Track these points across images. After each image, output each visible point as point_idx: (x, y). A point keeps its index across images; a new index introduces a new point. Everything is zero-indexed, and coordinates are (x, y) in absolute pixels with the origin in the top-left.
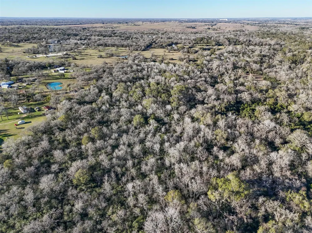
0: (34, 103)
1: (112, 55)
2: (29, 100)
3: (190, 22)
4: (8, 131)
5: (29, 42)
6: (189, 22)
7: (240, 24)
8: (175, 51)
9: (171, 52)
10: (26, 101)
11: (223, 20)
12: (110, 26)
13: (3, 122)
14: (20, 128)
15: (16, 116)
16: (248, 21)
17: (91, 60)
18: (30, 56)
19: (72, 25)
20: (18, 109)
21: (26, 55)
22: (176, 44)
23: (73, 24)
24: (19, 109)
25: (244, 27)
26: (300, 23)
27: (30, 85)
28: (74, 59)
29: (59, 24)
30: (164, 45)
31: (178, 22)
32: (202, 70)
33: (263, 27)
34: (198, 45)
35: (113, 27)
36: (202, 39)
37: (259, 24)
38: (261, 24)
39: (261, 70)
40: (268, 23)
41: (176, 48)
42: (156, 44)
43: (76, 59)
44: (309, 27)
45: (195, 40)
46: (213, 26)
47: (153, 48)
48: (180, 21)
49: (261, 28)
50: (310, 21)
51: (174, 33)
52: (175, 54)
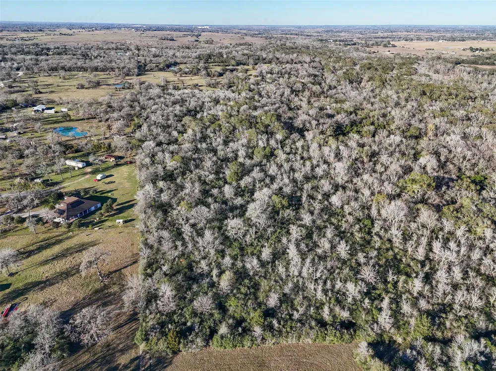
0: (76, 155)
1: (98, 84)
2: (64, 152)
3: (155, 30)
4: (96, 187)
6: (153, 31)
7: (234, 35)
8: (186, 74)
9: (183, 75)
11: (203, 27)
13: (67, 181)
14: (109, 183)
15: (77, 172)
16: (241, 29)
22: (176, 64)
26: (312, 34)
27: (22, 134)
28: (36, 93)
30: (161, 66)
31: (133, 30)
32: (260, 95)
33: (270, 38)
34: (211, 64)
35: (26, 39)
36: (210, 56)
37: (260, 34)
38: (264, 35)
39: (323, 92)
40: (271, 34)
41: (187, 70)
42: (145, 65)
43: (41, 93)
44: (325, 38)
45: (199, 58)
46: (199, 37)
47: (148, 71)
48: (137, 29)
49: (269, 40)
50: (320, 30)
51: (152, 47)
52: (193, 78)
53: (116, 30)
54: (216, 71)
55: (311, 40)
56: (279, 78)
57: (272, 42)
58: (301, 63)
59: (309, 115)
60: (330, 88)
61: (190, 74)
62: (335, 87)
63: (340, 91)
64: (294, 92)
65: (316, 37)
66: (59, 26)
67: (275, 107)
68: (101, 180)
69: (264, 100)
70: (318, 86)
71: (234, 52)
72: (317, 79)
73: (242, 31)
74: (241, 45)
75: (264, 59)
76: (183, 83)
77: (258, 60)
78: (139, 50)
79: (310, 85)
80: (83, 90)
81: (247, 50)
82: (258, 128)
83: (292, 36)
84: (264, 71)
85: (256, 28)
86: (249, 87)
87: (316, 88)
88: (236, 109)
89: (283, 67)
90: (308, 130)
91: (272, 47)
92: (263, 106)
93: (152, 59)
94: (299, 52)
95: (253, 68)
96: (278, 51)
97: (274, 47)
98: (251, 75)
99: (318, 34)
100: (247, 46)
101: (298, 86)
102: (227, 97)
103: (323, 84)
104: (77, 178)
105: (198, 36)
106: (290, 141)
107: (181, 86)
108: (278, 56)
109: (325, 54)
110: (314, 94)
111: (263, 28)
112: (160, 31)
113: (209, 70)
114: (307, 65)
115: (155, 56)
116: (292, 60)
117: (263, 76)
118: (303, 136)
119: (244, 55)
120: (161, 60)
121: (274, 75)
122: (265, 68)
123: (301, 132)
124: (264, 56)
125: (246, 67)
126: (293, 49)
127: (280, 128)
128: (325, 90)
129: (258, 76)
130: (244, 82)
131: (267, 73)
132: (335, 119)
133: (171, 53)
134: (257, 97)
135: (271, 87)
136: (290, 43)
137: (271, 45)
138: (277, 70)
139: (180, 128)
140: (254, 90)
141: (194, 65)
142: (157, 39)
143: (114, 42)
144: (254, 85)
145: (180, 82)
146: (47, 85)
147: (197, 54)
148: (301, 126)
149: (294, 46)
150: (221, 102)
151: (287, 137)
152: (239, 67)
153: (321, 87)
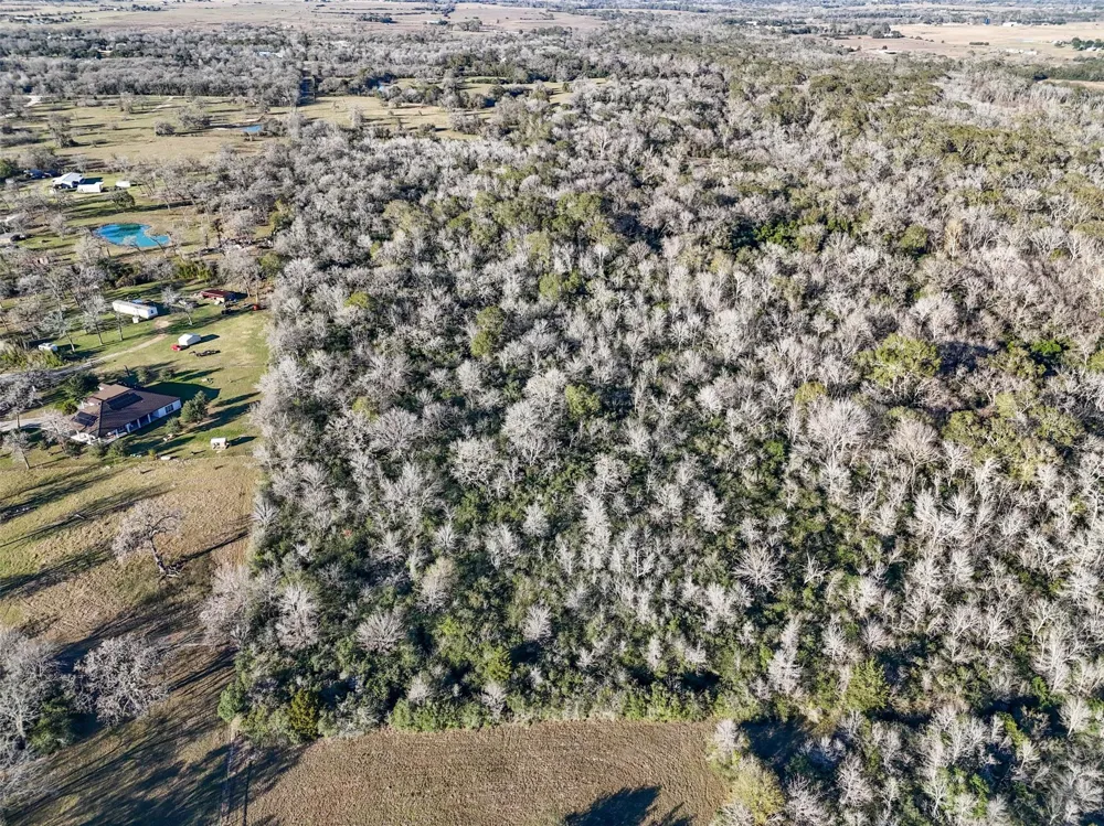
0: (138, 288)
1: (205, 124)
2: (112, 282)
4: (172, 365)
7: (530, 8)
8: (411, 101)
9: (403, 105)
10: (101, 288)
14: (205, 354)
15: (138, 329)
17: (140, 145)
22: (389, 78)
24: (112, 310)
25: (552, 17)
26: (711, 6)
28: (65, 146)
30: (355, 83)
32: (573, 152)
33: (614, 17)
34: (470, 79)
35: (55, 18)
36: (468, 60)
37: (590, 7)
38: (600, 10)
39: (719, 145)
40: (616, 6)
41: (413, 92)
42: (319, 81)
43: (74, 144)
44: (740, 17)
45: (444, 63)
46: (449, 15)
47: (323, 93)
49: (610, 21)
51: (339, 39)
52: (424, 111)
54: (477, 95)
55: (706, 21)
56: (620, 111)
57: (617, 26)
58: (677, 76)
59: (677, 199)
60: (737, 135)
61: (419, 102)
62: (748, 134)
63: (757, 142)
64: (654, 145)
65: (720, 14)
67: (601, 179)
68: (189, 346)
69: (576, 164)
70: (709, 132)
71: (524, 50)
72: (706, 115)
74: (544, 32)
75: (593, 67)
76: (401, 123)
77: (578, 69)
78: (307, 44)
79: (689, 128)
80: (172, 139)
81: (554, 45)
82: (556, 230)
83: (664, 12)
84: (587, 96)
86: (550, 132)
87: (704, 136)
88: (511, 183)
89: (634, 85)
90: (669, 235)
91: (614, 38)
92: (577, 176)
93: (336, 66)
94: (676, 50)
95: (566, 89)
96: (627, 47)
97: (619, 37)
98: (557, 104)
99: (726, 7)
100: (556, 37)
101: (664, 131)
102: (494, 157)
103: (721, 127)
104: (135, 341)
105: (447, 12)
106: (627, 260)
107: (394, 129)
108: (624, 60)
109: (736, 54)
110: (699, 148)
113: (462, 92)
114: (690, 81)
115: (344, 59)
116: (657, 69)
117: (585, 106)
118: (657, 248)
119: (546, 56)
120: (355, 68)
121: (611, 105)
122: (590, 87)
123: (654, 238)
124: (594, 59)
125: (549, 85)
126: (665, 43)
127: (606, 230)
128: (724, 140)
129: (572, 107)
130: (539, 121)
131: (595, 99)
132: (736, 209)
133: (380, 51)
134: (563, 156)
135: (599, 134)
136: (657, 28)
137: (613, 34)
138: (618, 92)
139: (379, 228)
140: (559, 139)
141: (429, 79)
142: (353, 20)
143: (253, 25)
144: (561, 127)
145: (394, 121)
146: (91, 127)
147: (439, 54)
148: (656, 225)
149: (665, 37)
150: (481, 167)
151: (620, 252)
152: (533, 86)
153: (715, 134)
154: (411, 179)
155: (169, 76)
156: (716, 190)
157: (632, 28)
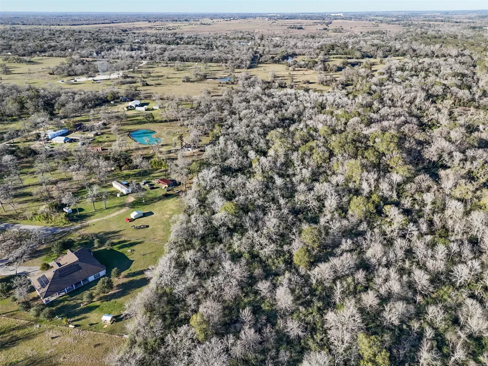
0: (131, 172)
1: (205, 77)
2: (120, 167)
3: (287, 19)
4: (121, 233)
5: (47, 54)
6: (285, 19)
7: (368, 22)
8: (301, 67)
9: (296, 69)
10: (115, 169)
11: (336, 15)
12: (163, 26)
13: (98, 214)
14: (140, 228)
15: (116, 202)
16: (377, 16)
17: (174, 86)
18: (65, 80)
19: (99, 24)
20: (109, 185)
21: (57, 78)
22: (294, 55)
23: (100, 22)
24: (111, 186)
25: (378, 26)
26: (462, 20)
28: (143, 85)
29: (78, 23)
30: (277, 58)
31: (267, 19)
32: (381, 101)
33: (409, 25)
34: (332, 57)
35: (170, 28)
36: (333, 47)
37: (398, 21)
38: (402, 22)
39: (473, 100)
40: (411, 20)
41: (303, 63)
42: (261, 56)
43: (147, 85)
44: (479, 25)
45: (321, 48)
46: (329, 25)
47: (261, 63)
48: (270, 18)
49: (407, 27)
50: (473, 15)
51: (276, 37)
52: (306, 73)
53: (251, 20)
54: (334, 65)
55: (460, 28)
56: (412, 76)
57: (411, 30)
58: (445, 56)
59: (450, 141)
61: (304, 68)
64: (431, 97)
65: (467, 24)
66: (204, 16)
67: (399, 121)
68: (134, 220)
69: (384, 111)
70: (467, 91)
72: (464, 81)
73: (377, 18)
74: (373, 33)
75: (397, 51)
76: (293, 79)
77: (389, 52)
78: (262, 39)
79: (455, 89)
80: (189, 84)
81: (377, 39)
82: (366, 158)
83: (436, 23)
84: (393, 67)
85: (395, 14)
86: (370, 88)
87: (464, 94)
88: (343, 120)
89: (420, 61)
90: (445, 167)
91: (409, 36)
92: (384, 118)
93: (271, 49)
94: (443, 42)
95: (381, 62)
96: (416, 40)
97: (412, 35)
98: (376, 71)
99: (471, 20)
100: (379, 35)
101: (438, 89)
102: (336, 103)
103: (475, 89)
104: (111, 211)
105: (327, 24)
106: (414, 186)
107: (289, 83)
108: (415, 47)
109: (479, 45)
110: (460, 101)
111: (403, 14)
112: (291, 19)
113: (326, 63)
114: (453, 60)
115: (276, 46)
116: (433, 52)
117: (391, 73)
118: (436, 178)
119: (373, 45)
120: (279, 50)
121: (406, 73)
122: (394, 62)
123: (433, 169)
124: (398, 47)
125: (372, 60)
126: (435, 39)
127: (400, 162)
128: (477, 97)
129: (384, 74)
130: (364, 81)
131: (397, 69)
133: (292, 42)
134: (376, 105)
135: (396, 90)
136: (433, 31)
137: (409, 34)
138: (411, 65)
139: (262, 145)
140: (375, 92)
141: (312, 56)
142: (286, 28)
143: (243, 31)
144: (376, 85)
145: (290, 78)
146: (159, 76)
147: (319, 44)
148: (435, 159)
149: (437, 35)
150: (328, 109)
151: (408, 180)
152: (364, 61)
153: (471, 93)
154: (287, 114)
155: (199, 54)
156: (476, 134)
157: (419, 31)
